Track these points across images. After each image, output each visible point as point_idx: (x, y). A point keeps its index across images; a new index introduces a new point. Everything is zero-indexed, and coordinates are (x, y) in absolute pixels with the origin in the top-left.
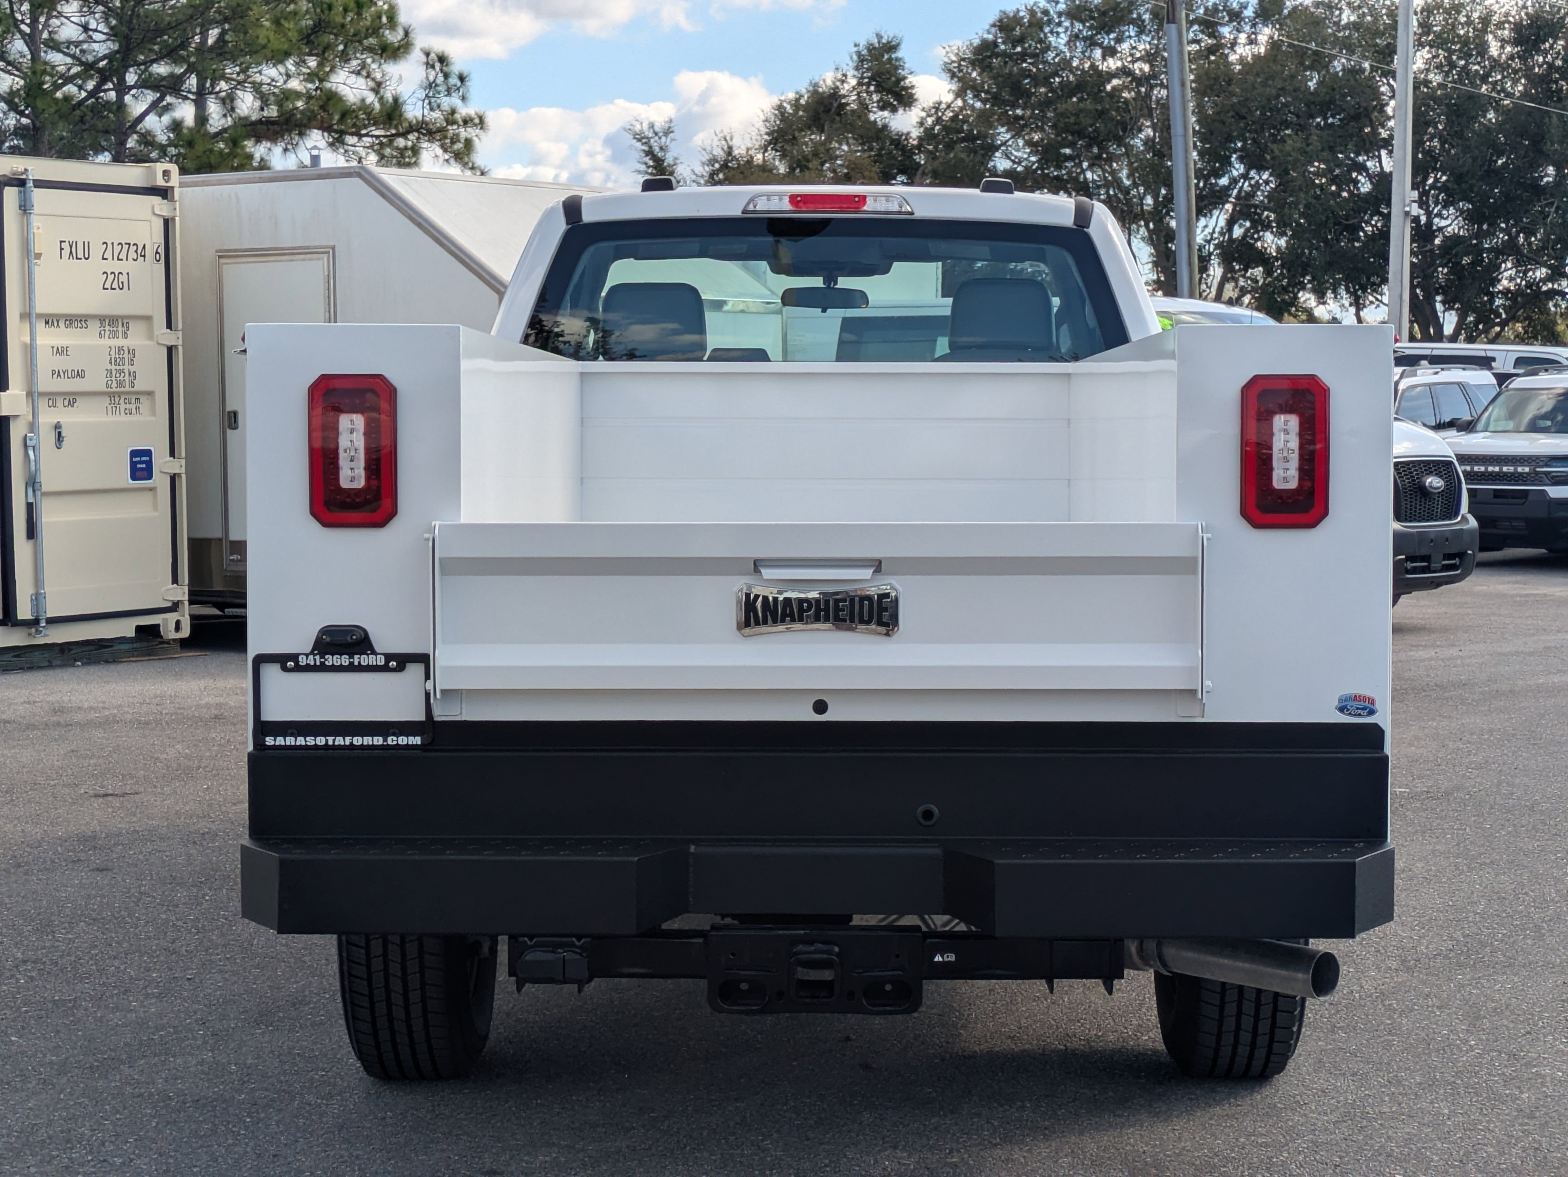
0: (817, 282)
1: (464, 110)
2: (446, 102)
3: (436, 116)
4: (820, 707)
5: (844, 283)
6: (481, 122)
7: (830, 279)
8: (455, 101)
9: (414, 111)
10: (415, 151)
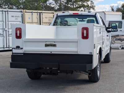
0: (82, 20)
1: (94, 5)
2: (92, 5)
3: (92, 6)
4: (51, 52)
5: (84, 20)
6: (95, 6)
7: (83, 19)
8: (93, 5)
9: (90, 6)
10: (90, 9)
